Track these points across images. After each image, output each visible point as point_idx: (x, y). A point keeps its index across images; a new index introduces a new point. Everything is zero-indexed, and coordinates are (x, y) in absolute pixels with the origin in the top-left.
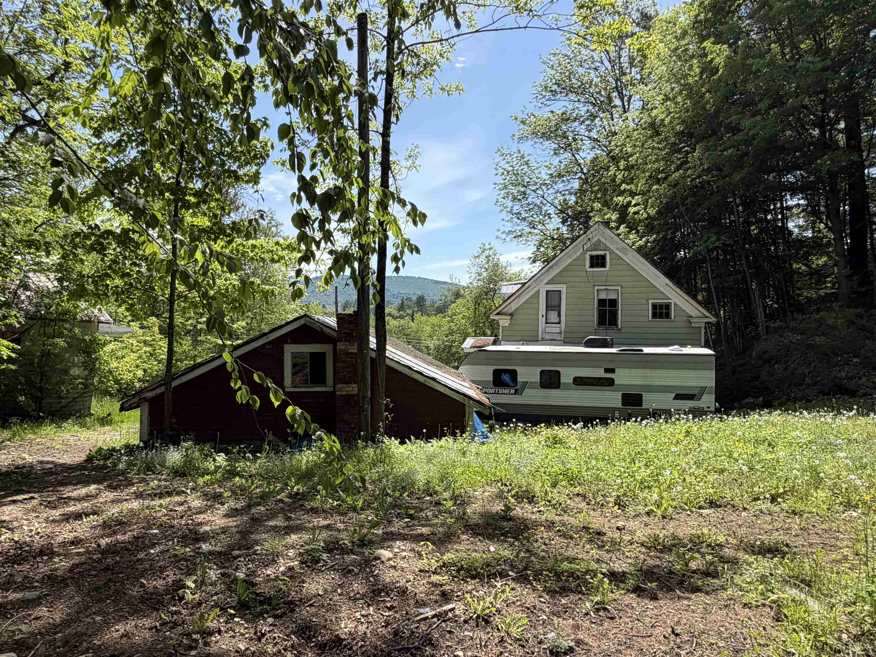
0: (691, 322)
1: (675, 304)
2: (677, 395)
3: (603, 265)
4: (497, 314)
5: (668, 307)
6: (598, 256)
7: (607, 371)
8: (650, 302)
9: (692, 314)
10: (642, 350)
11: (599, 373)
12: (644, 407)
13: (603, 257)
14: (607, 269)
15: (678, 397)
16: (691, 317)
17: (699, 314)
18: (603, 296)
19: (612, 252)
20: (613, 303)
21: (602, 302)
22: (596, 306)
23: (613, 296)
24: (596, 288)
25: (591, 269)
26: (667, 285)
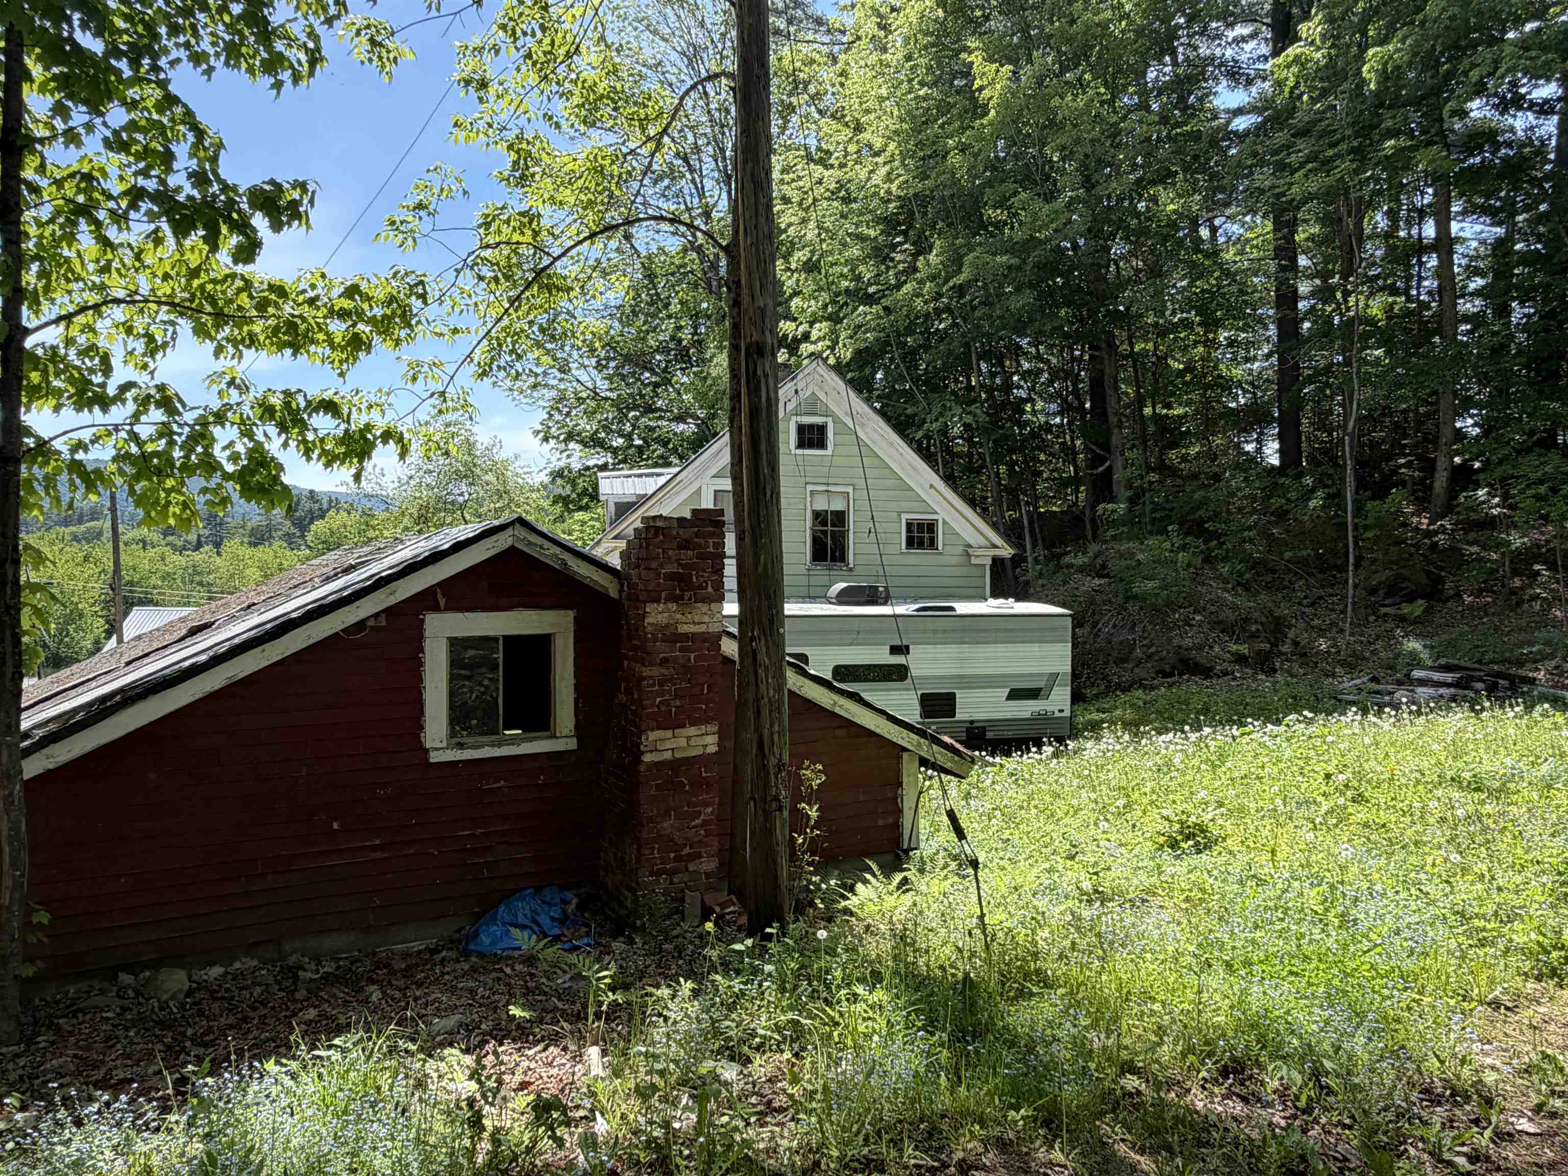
0: (969, 555)
1: (945, 522)
2: (1012, 691)
3: (822, 445)
4: (615, 538)
5: (931, 527)
6: (811, 427)
7: (895, 650)
8: (904, 517)
9: (973, 543)
10: (952, 609)
11: (882, 656)
12: (959, 716)
13: (822, 429)
14: (829, 451)
15: (1015, 695)
16: (970, 546)
17: (982, 541)
18: (821, 505)
19: (837, 421)
20: (840, 517)
21: (819, 517)
22: (809, 524)
23: (837, 505)
24: (810, 488)
25: (800, 452)
26: (932, 486)
